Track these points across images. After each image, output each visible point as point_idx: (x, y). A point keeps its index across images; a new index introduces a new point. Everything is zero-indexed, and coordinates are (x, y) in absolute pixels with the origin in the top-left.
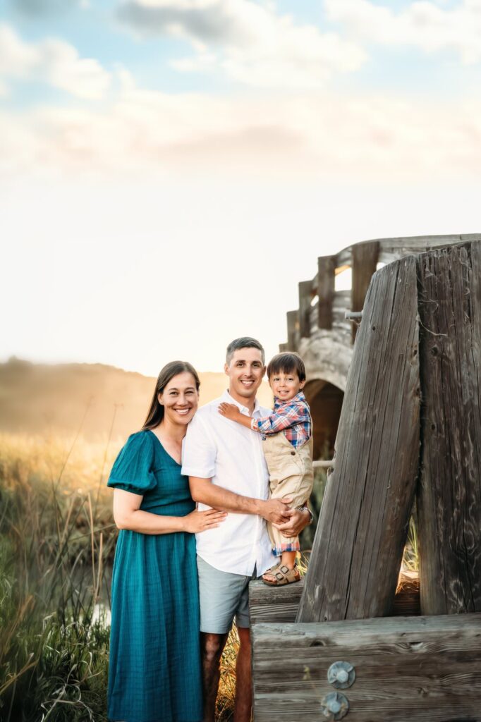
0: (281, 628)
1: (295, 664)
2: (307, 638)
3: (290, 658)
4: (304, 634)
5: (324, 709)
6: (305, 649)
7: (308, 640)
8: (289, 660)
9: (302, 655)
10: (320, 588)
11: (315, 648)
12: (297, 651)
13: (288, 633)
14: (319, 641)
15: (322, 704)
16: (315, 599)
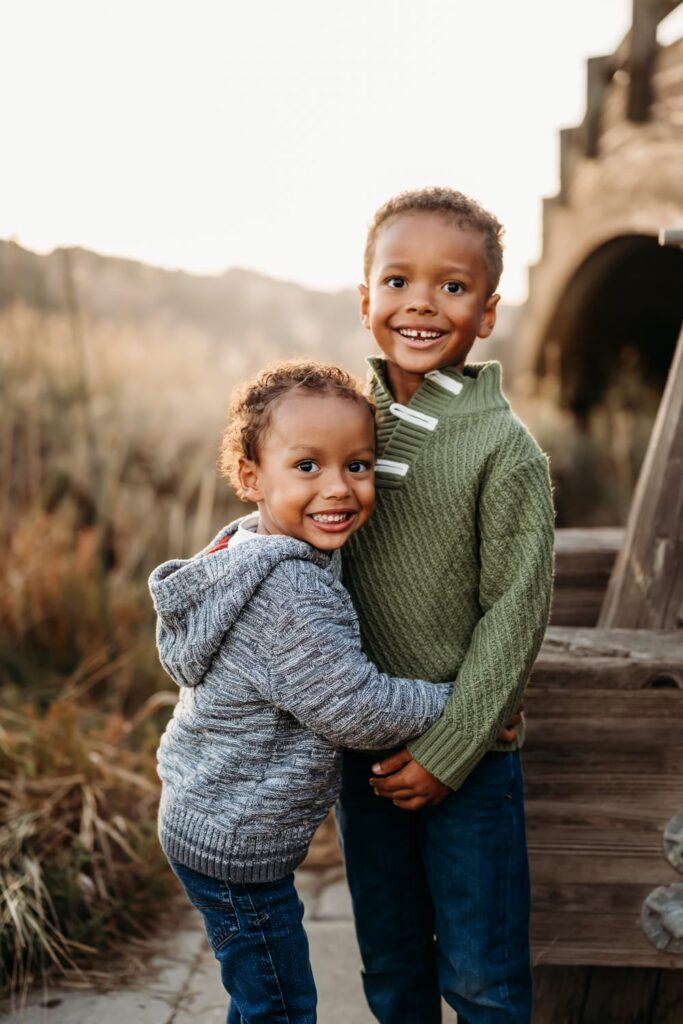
0: (564, 638)
1: (601, 731)
2: (634, 665)
3: (587, 715)
4: (627, 655)
5: (671, 848)
6: (629, 694)
7: (637, 669)
8: (583, 721)
9: (621, 710)
10: (667, 549)
11: (656, 692)
12: (606, 698)
13: (585, 651)
14: (668, 674)
15: (667, 835)
16: (652, 575)
